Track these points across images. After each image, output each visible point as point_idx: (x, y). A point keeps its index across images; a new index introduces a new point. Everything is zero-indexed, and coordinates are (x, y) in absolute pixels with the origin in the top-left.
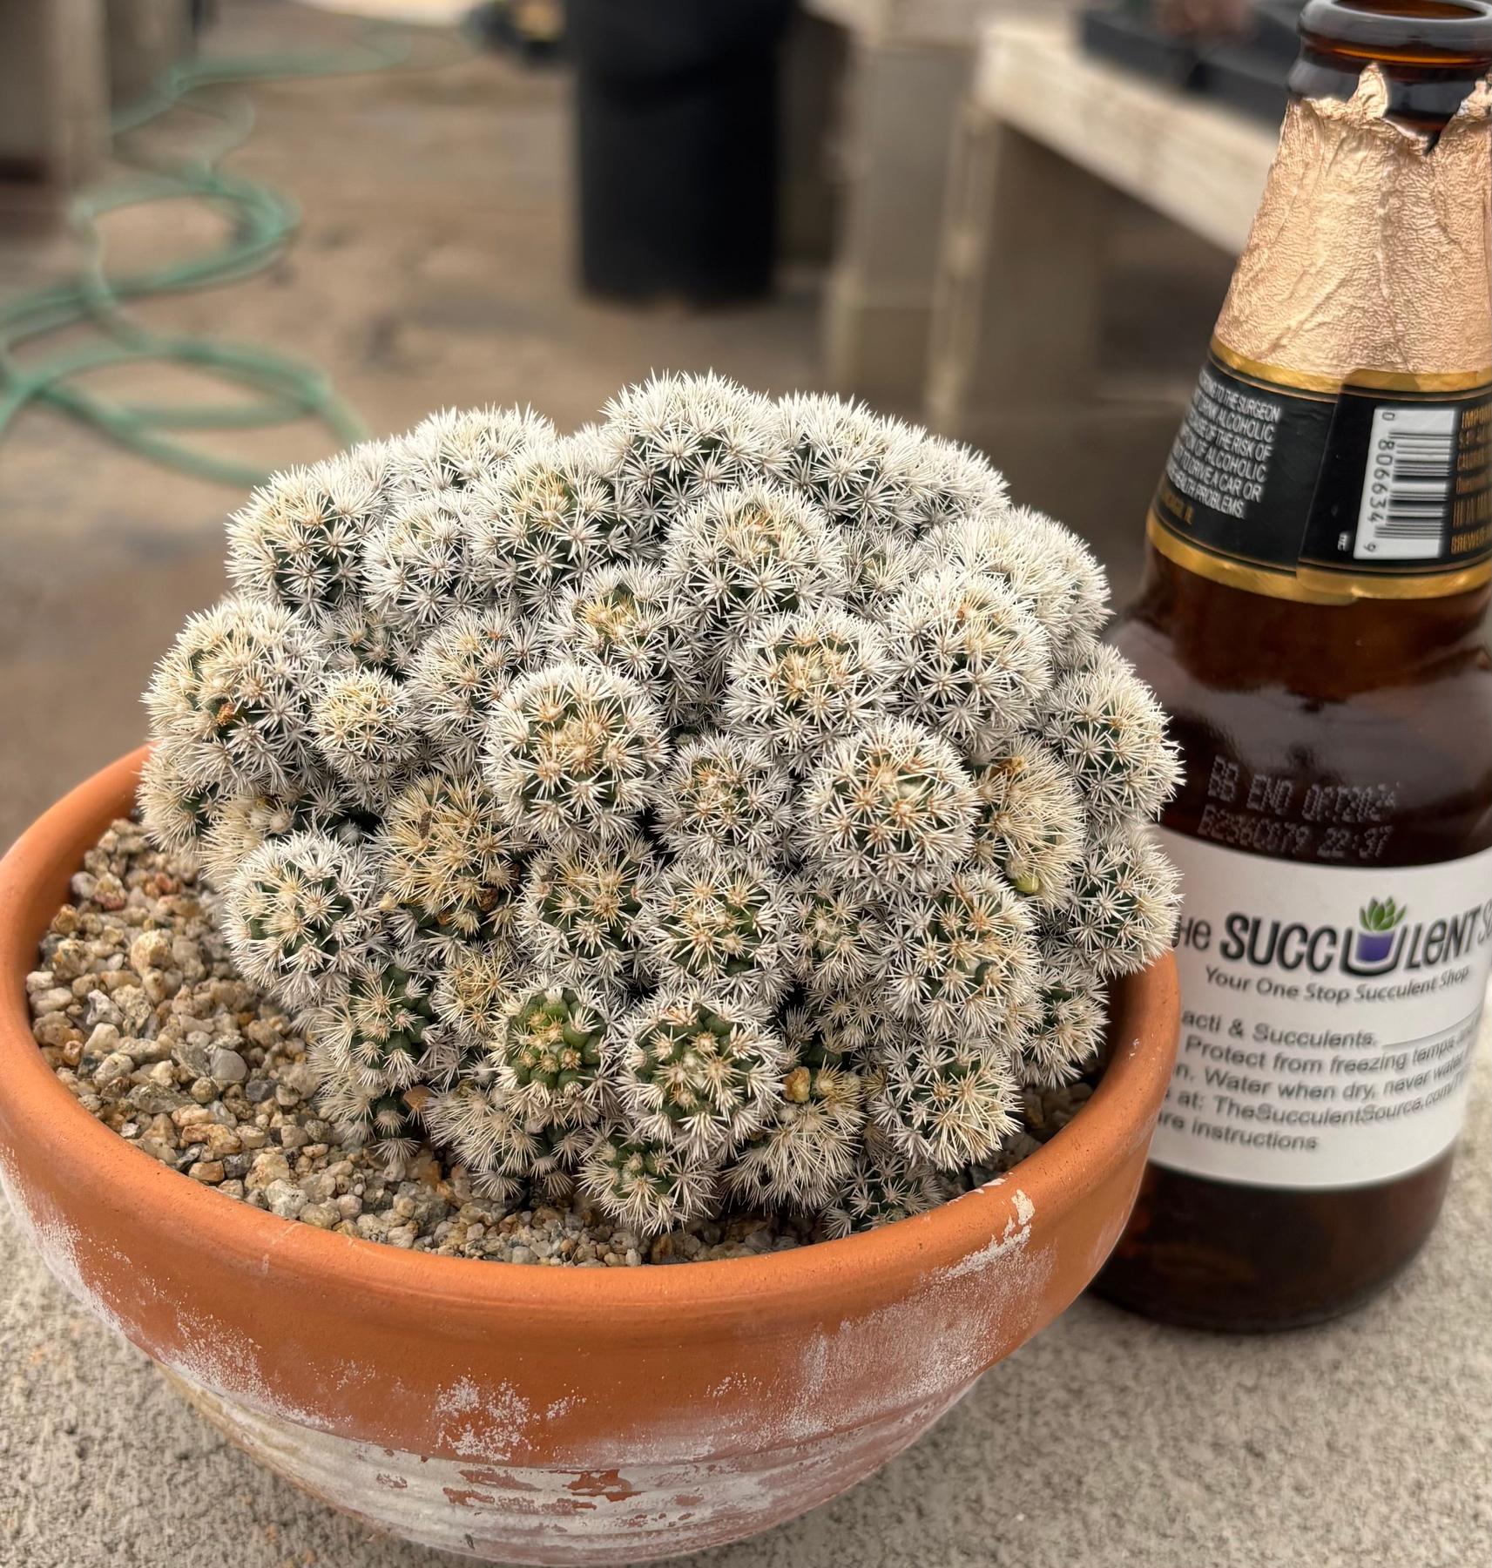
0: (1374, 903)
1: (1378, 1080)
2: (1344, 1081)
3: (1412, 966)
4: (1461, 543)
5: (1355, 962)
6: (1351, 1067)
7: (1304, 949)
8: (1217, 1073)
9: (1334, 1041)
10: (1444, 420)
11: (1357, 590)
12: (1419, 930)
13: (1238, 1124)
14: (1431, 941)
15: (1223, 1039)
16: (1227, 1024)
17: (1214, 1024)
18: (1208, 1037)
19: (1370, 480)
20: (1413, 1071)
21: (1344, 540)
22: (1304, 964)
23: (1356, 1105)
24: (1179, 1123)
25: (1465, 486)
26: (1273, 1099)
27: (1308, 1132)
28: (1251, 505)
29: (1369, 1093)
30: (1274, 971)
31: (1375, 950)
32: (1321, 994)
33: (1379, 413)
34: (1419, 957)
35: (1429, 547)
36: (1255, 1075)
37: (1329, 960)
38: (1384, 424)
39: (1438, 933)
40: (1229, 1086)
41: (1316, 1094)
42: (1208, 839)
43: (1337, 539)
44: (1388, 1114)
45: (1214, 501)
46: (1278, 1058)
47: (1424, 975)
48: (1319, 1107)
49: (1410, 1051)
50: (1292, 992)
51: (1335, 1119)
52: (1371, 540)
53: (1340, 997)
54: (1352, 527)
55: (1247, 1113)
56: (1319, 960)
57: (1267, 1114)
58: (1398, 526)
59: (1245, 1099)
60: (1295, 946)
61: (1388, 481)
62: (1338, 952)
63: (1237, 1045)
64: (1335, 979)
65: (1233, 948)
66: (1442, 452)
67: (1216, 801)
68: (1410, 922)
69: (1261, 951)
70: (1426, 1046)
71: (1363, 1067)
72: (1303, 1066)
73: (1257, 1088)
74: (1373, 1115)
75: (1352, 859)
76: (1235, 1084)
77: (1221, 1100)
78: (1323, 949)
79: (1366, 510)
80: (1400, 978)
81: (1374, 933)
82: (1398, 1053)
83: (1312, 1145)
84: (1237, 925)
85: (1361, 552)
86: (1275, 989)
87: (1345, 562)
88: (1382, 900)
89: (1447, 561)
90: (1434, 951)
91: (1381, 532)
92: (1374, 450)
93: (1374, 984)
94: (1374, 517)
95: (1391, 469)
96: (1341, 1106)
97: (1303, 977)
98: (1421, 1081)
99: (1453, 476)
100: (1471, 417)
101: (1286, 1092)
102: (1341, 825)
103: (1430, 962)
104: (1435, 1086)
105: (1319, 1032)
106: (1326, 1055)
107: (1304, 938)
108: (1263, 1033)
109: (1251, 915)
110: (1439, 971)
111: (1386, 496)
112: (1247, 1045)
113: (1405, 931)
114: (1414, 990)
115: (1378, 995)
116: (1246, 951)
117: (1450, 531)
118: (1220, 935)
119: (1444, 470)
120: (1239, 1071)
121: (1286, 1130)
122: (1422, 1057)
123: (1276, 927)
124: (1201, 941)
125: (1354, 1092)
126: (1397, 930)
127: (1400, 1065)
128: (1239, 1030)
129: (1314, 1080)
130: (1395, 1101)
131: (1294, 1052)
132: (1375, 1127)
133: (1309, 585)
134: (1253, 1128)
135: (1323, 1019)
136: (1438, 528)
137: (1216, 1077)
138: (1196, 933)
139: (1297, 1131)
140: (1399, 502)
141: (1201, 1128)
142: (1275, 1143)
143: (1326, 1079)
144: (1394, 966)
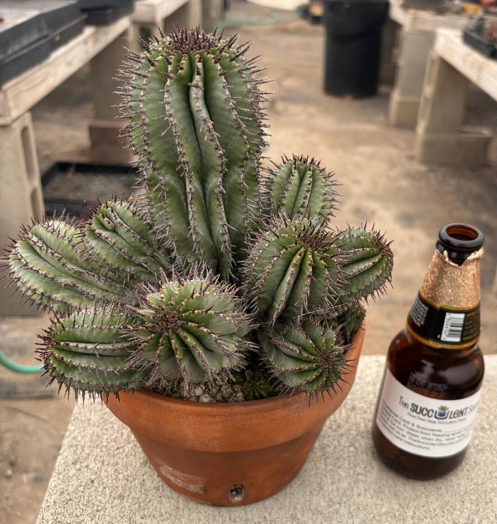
0: (442, 406)
1: (443, 438)
2: (435, 438)
3: (450, 418)
4: (465, 339)
5: (437, 416)
6: (436, 435)
7: (427, 412)
9: (433, 430)
10: (462, 316)
11: (441, 346)
12: (452, 412)
13: (412, 442)
14: (455, 413)
15: (410, 426)
16: (411, 423)
17: (409, 423)
18: (407, 425)
19: (445, 326)
20: (451, 437)
21: (439, 336)
22: (427, 415)
23: (438, 442)
24: (401, 440)
25: (466, 328)
26: (420, 439)
27: (427, 446)
28: (421, 325)
29: (441, 440)
30: (420, 416)
31: (442, 415)
32: (430, 421)
33: (447, 314)
34: (452, 416)
35: (458, 340)
36: (416, 434)
37: (432, 415)
38: (448, 316)
39: (457, 412)
40: (411, 435)
41: (429, 439)
42: (408, 388)
43: (437, 336)
44: (445, 444)
45: (415, 321)
46: (421, 431)
47: (453, 420)
48: (430, 442)
49: (451, 433)
50: (424, 420)
51: (433, 444)
52: (445, 337)
53: (434, 422)
54: (441, 334)
55: (415, 441)
56: (430, 415)
57: (418, 441)
58: (450, 335)
59: (414, 438)
60: (425, 412)
61: (449, 327)
62: (434, 414)
63: (413, 427)
64: (433, 419)
65: (413, 410)
66: (461, 322)
67: (410, 381)
68: (450, 410)
69: (418, 411)
70: (455, 432)
71: (439, 435)
72: (426, 434)
73: (416, 436)
74: (441, 444)
75: (437, 397)
77: (409, 437)
78: (430, 413)
79: (444, 331)
80: (448, 420)
81: (442, 411)
82: (447, 433)
83: (428, 448)
84: (413, 405)
85: (442, 339)
86: (421, 419)
87: (439, 341)
88: (444, 406)
89: (462, 342)
90: (456, 415)
91: (447, 336)
92: (446, 320)
93: (442, 421)
94: (445, 333)
95: (449, 324)
96: (434, 442)
97: (426, 418)
98: (453, 439)
99: (464, 326)
100: (469, 315)
101: (423, 438)
102: (435, 391)
103: (454, 417)
104: (457, 439)
105: (430, 428)
106: (431, 433)
107: (427, 410)
108: (418, 427)
110: (457, 419)
111: (448, 329)
112: (415, 428)
113: (448, 412)
114: (451, 422)
115: (443, 423)
116: (415, 411)
117: (462, 337)
118: (410, 407)
119: (461, 325)
120: (413, 433)
121: (422, 445)
122: (453, 434)
123: (421, 408)
124: (407, 407)
125: (437, 440)
126: (447, 411)
127: (448, 435)
128: (413, 425)
129: (428, 437)
130: (446, 442)
131: (424, 431)
132: (442, 446)
133: (431, 343)
134: (416, 443)
135: (430, 426)
136: (460, 336)
137: (408, 432)
138: (405, 405)
139: (424, 445)
140: (451, 331)
141: (405, 441)
142: (420, 447)
143: (431, 437)
144: (446, 418)
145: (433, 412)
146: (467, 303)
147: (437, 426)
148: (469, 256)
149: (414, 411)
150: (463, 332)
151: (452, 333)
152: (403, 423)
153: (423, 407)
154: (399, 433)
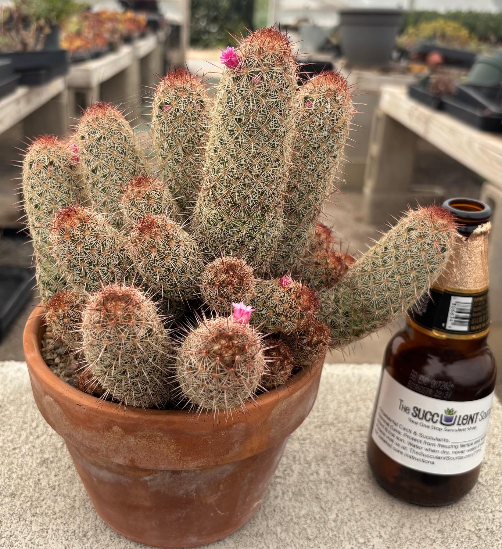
0: (448, 409)
1: (451, 450)
2: (441, 449)
3: (458, 424)
4: (473, 328)
5: (443, 422)
6: (443, 446)
7: (431, 417)
8: (410, 443)
9: (438, 440)
10: (470, 300)
12: (460, 417)
13: (415, 455)
14: (464, 419)
15: (412, 435)
16: (413, 431)
17: (410, 431)
18: (408, 434)
19: (450, 312)
20: (460, 449)
21: (443, 325)
22: (431, 421)
23: (444, 455)
24: (402, 453)
25: (474, 315)
26: (423, 451)
27: (432, 460)
28: (423, 313)
29: (448, 453)
30: (424, 421)
31: (449, 420)
32: (435, 428)
33: (453, 297)
34: (460, 422)
35: (465, 328)
36: (419, 445)
37: (437, 421)
38: (453, 300)
39: (466, 418)
40: (413, 446)
41: (434, 451)
42: (409, 388)
43: (442, 324)
44: (453, 459)
46: (424, 441)
47: (462, 427)
48: (435, 455)
49: (459, 445)
50: (428, 427)
51: (439, 458)
52: (450, 325)
53: (440, 430)
54: (445, 322)
55: (417, 453)
56: (435, 420)
57: (422, 454)
58: (457, 323)
59: (417, 450)
60: (429, 416)
61: (455, 313)
62: (439, 419)
63: (415, 437)
64: (438, 425)
65: (414, 414)
66: (469, 307)
67: (411, 380)
68: (458, 414)
69: (421, 416)
70: (464, 444)
71: (446, 447)
72: (430, 444)
73: (419, 448)
74: (449, 458)
75: (442, 398)
76: (414, 446)
77: (411, 449)
78: (435, 418)
79: (449, 319)
80: (456, 427)
81: (448, 416)
82: (456, 444)
83: (433, 463)
84: (415, 409)
85: (447, 328)
86: (424, 425)
87: (443, 330)
88: (450, 408)
89: (470, 332)
90: (465, 422)
91: (453, 324)
92: (451, 305)
93: (448, 428)
94: (451, 320)
95: (455, 310)
96: (440, 455)
97: (430, 424)
98: (462, 452)
99: (472, 312)
100: (477, 300)
101: (427, 450)
102: (440, 390)
103: (463, 424)
104: (467, 454)
105: (435, 437)
106: (437, 443)
107: (431, 415)
108: (421, 435)
109: (419, 407)
110: (467, 426)
111: (454, 316)
112: (417, 438)
113: (456, 416)
114: (459, 430)
115: (450, 430)
116: (417, 416)
117: (470, 325)
118: (412, 411)
119: (469, 311)
120: (415, 443)
121: (426, 459)
122: (462, 446)
123: (424, 411)
124: (407, 411)
125: (444, 452)
126: (454, 416)
127: (456, 447)
128: (415, 433)
129: (433, 448)
130: (455, 456)
131: (428, 441)
132: (449, 460)
133: (435, 333)
134: (419, 457)
135: (435, 434)
136: (467, 324)
137: (410, 444)
138: (406, 409)
139: (429, 459)
140: (457, 317)
141: (406, 455)
142: (424, 461)
143: (436, 448)
144: (453, 424)
145: (438, 416)
146: (475, 285)
147: (443, 435)
148: (475, 229)
149: (415, 416)
150: (470, 319)
151: (459, 320)
152: (403, 432)
153: (427, 410)
154: (399, 445)
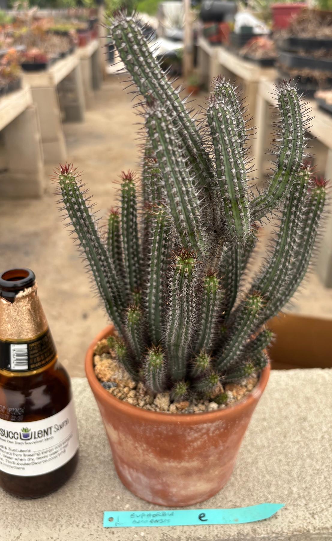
0: (24, 428)
1: (35, 457)
2: (26, 458)
3: (35, 438)
4: (32, 366)
5: (22, 438)
6: (27, 455)
7: (13, 435)
9: (22, 451)
10: (25, 346)
11: (12, 375)
14: (38, 434)
15: (4, 450)
16: (4, 447)
17: (2, 447)
18: (2, 449)
19: (12, 356)
20: (42, 456)
21: (9, 366)
22: (14, 438)
23: (30, 462)
25: (31, 356)
26: (14, 460)
27: (22, 466)
29: (33, 459)
30: (9, 439)
31: (26, 436)
32: (18, 443)
33: (12, 345)
34: (37, 436)
35: (26, 367)
36: (11, 456)
37: (18, 438)
38: (13, 347)
39: (40, 432)
41: (22, 460)
44: (39, 463)
46: (13, 453)
47: (39, 439)
48: (23, 462)
49: (41, 452)
50: (13, 443)
51: (27, 464)
52: (14, 366)
53: (22, 444)
54: (10, 364)
55: (11, 463)
56: (16, 437)
57: (14, 463)
59: (10, 460)
60: (11, 435)
61: (15, 357)
62: (19, 436)
63: (6, 450)
64: (19, 441)
66: (25, 352)
68: (33, 431)
69: (6, 435)
70: (45, 451)
71: (30, 455)
72: (18, 455)
73: (11, 458)
74: (35, 463)
75: (17, 421)
76: (8, 457)
77: (6, 460)
78: (16, 436)
80: (33, 440)
81: (25, 433)
82: (38, 452)
83: (24, 469)
84: (2, 430)
85: (12, 368)
86: (10, 442)
87: (9, 370)
88: (25, 428)
89: (30, 369)
90: (40, 435)
91: (15, 365)
92: (12, 351)
93: (28, 442)
94: (13, 362)
95: (16, 355)
96: (27, 462)
97: (13, 440)
98: (45, 457)
99: (28, 355)
100: (31, 345)
101: (16, 459)
102: (13, 415)
103: (40, 437)
104: (49, 457)
105: (19, 450)
106: (22, 453)
107: (12, 434)
108: (10, 449)
110: (43, 438)
111: (15, 359)
112: (8, 451)
113: (32, 433)
114: (37, 442)
117: (29, 365)
119: (26, 354)
120: (8, 455)
121: (18, 466)
122: (44, 453)
123: (7, 431)
125: (29, 460)
126: (30, 432)
127: (39, 455)
128: (6, 448)
129: (20, 458)
130: (39, 461)
131: (15, 453)
132: (36, 465)
133: (5, 373)
134: (12, 465)
135: (19, 447)
136: (27, 364)
137: (4, 456)
139: (20, 466)
140: (17, 360)
141: (4, 464)
142: (16, 468)
143: (23, 458)
144: (31, 438)
145: (18, 434)
146: (27, 335)
147: (25, 447)
148: (17, 294)
149: (3, 435)
150: (29, 360)
151: (19, 362)
153: (9, 431)
